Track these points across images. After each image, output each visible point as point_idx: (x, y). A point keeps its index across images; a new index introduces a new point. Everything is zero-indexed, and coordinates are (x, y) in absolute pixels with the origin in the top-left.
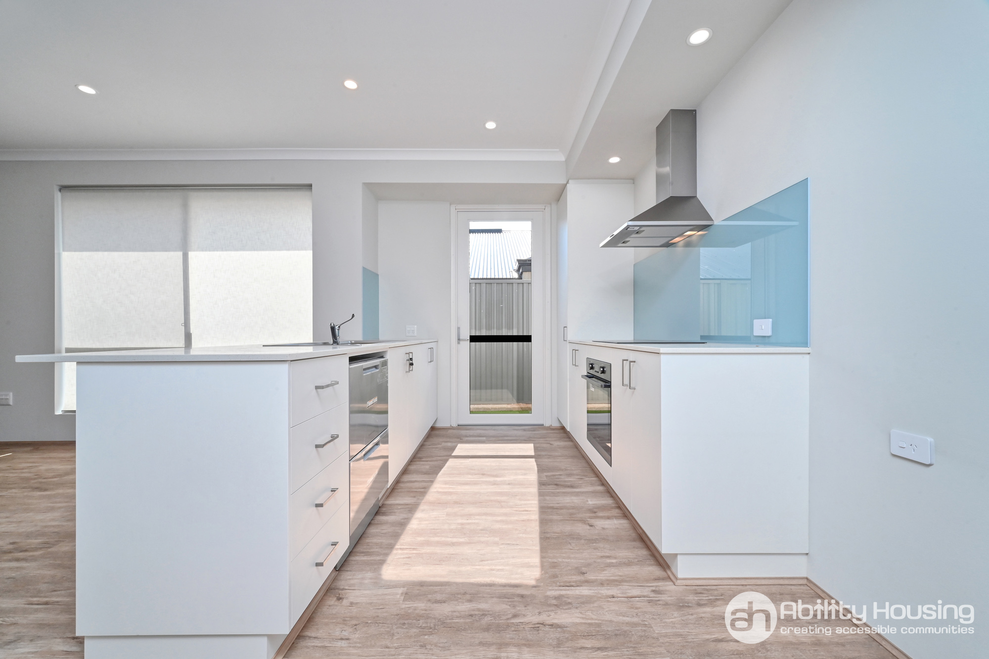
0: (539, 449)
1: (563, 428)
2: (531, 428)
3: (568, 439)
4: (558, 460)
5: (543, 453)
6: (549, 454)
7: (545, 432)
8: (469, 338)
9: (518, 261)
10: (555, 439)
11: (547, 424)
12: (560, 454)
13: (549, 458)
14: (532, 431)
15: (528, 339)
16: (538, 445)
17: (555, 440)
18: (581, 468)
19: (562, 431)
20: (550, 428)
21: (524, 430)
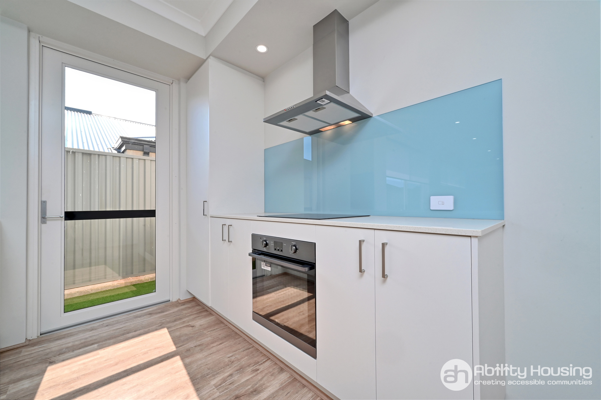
0: (182, 339)
1: (194, 299)
2: (158, 309)
3: (205, 313)
4: (214, 349)
5: (191, 345)
6: (198, 343)
7: (176, 309)
8: (63, 215)
9: (122, 138)
10: (192, 317)
11: (174, 299)
12: (209, 338)
13: (202, 350)
14: (160, 313)
15: (151, 213)
16: (177, 334)
17: (194, 319)
18: (245, 353)
19: (193, 303)
20: (178, 303)
21: (150, 314)
